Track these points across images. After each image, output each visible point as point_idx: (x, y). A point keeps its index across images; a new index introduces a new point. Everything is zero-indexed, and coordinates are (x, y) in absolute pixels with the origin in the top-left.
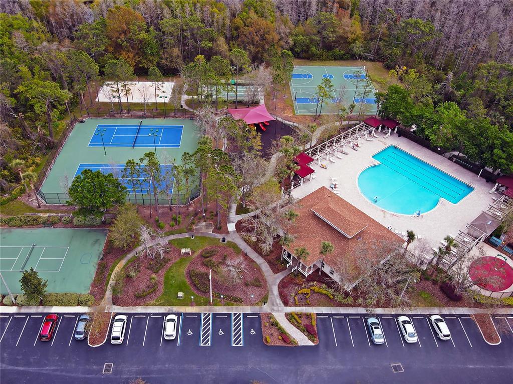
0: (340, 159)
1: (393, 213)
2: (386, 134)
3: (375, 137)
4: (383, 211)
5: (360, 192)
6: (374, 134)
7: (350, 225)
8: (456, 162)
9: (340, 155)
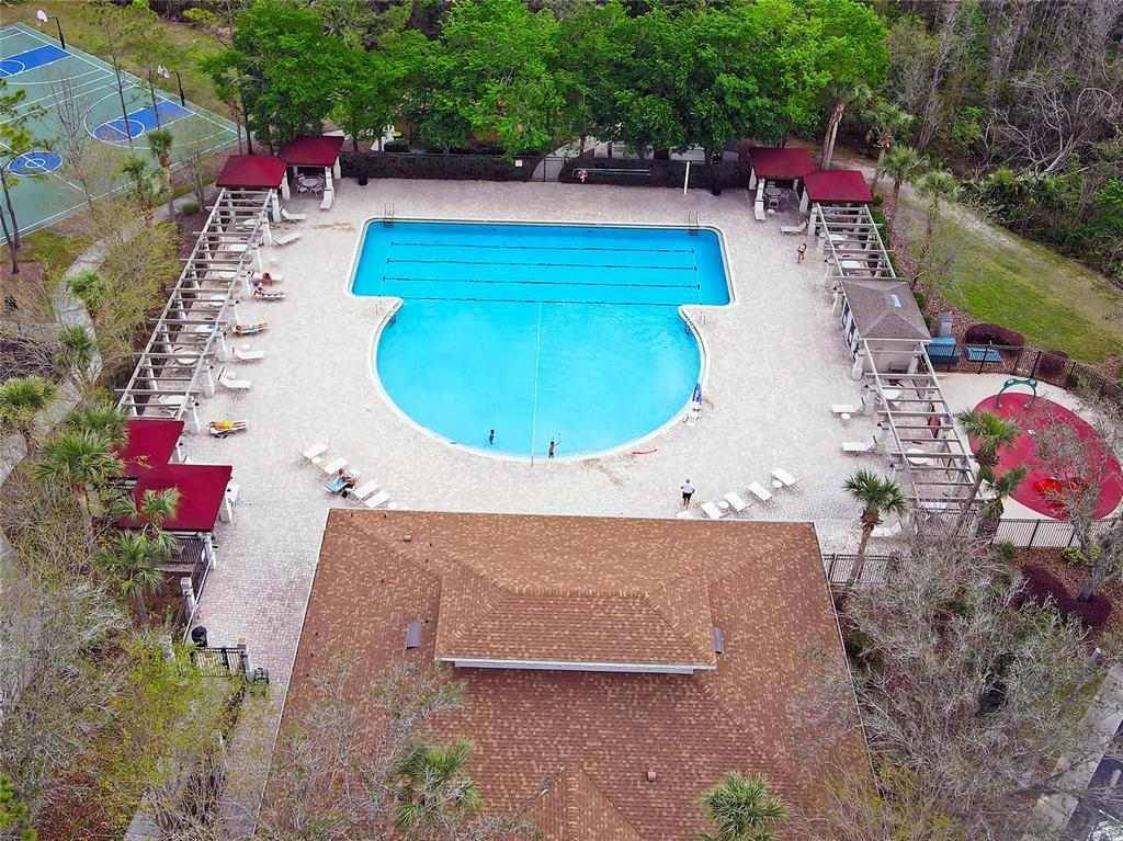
0: (256, 361)
1: (628, 447)
2: (320, 195)
3: (292, 222)
4: (587, 462)
5: (446, 442)
6: (284, 212)
7: (658, 613)
8: (591, 180)
9: (244, 349)
